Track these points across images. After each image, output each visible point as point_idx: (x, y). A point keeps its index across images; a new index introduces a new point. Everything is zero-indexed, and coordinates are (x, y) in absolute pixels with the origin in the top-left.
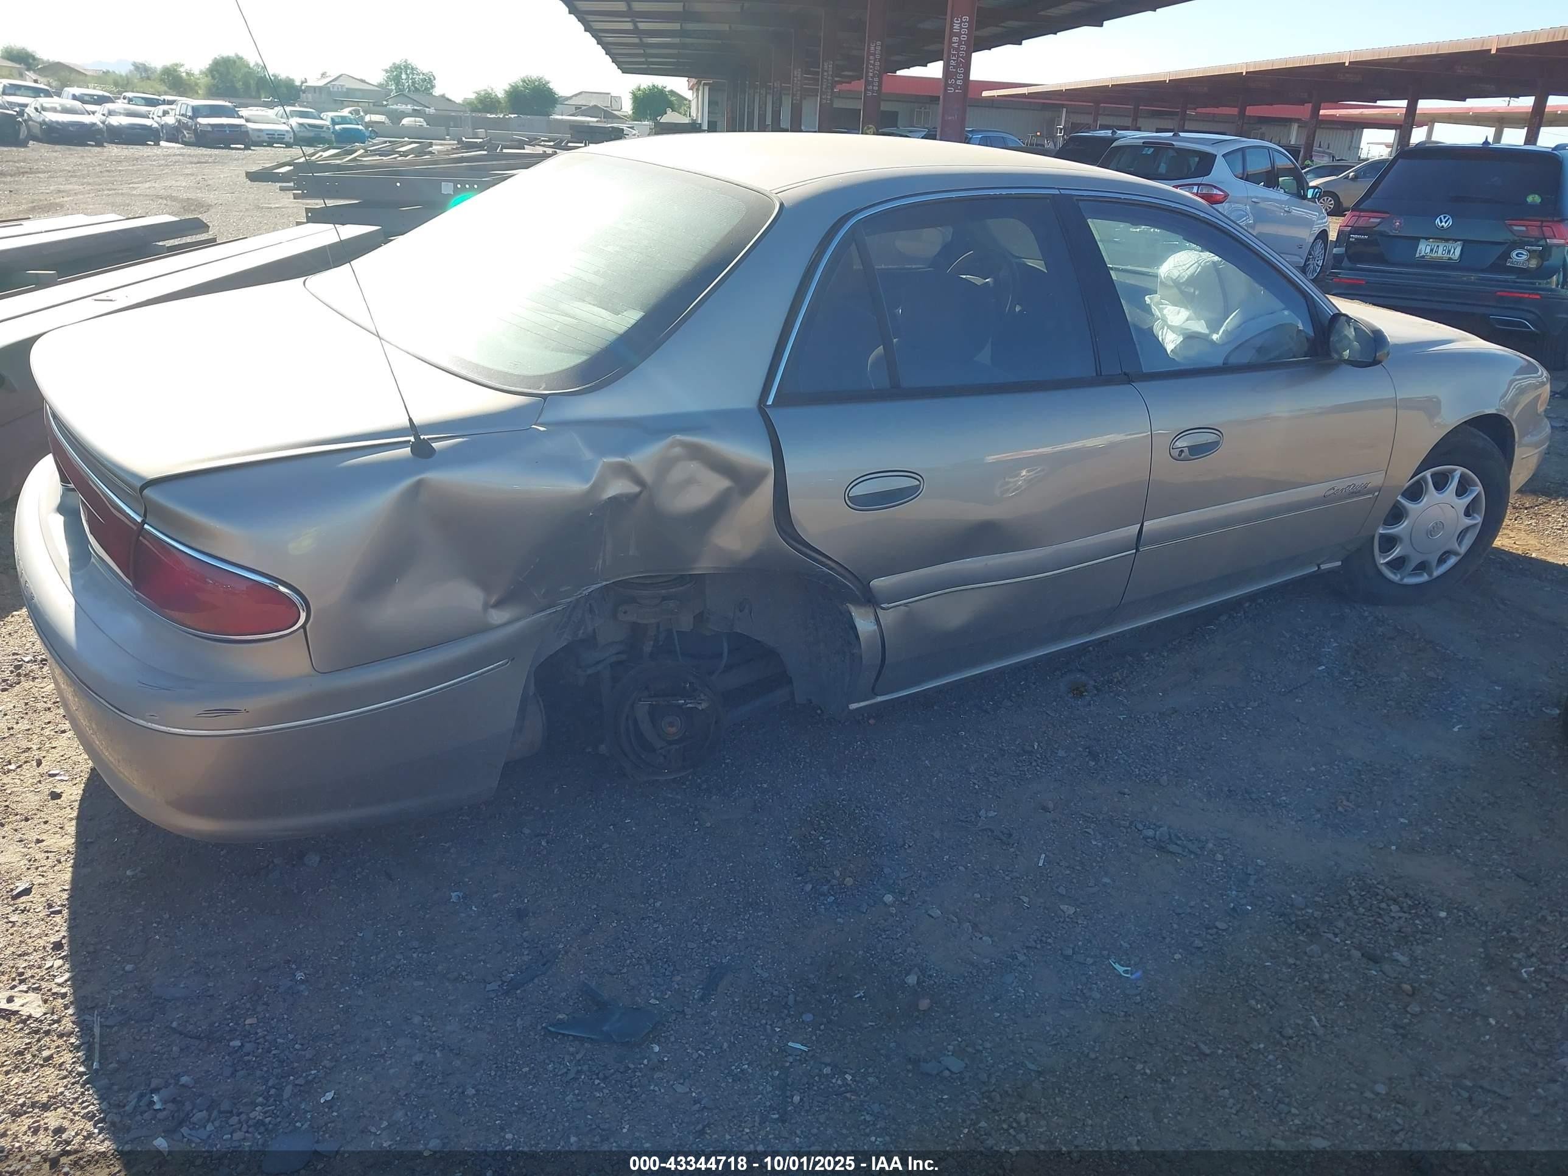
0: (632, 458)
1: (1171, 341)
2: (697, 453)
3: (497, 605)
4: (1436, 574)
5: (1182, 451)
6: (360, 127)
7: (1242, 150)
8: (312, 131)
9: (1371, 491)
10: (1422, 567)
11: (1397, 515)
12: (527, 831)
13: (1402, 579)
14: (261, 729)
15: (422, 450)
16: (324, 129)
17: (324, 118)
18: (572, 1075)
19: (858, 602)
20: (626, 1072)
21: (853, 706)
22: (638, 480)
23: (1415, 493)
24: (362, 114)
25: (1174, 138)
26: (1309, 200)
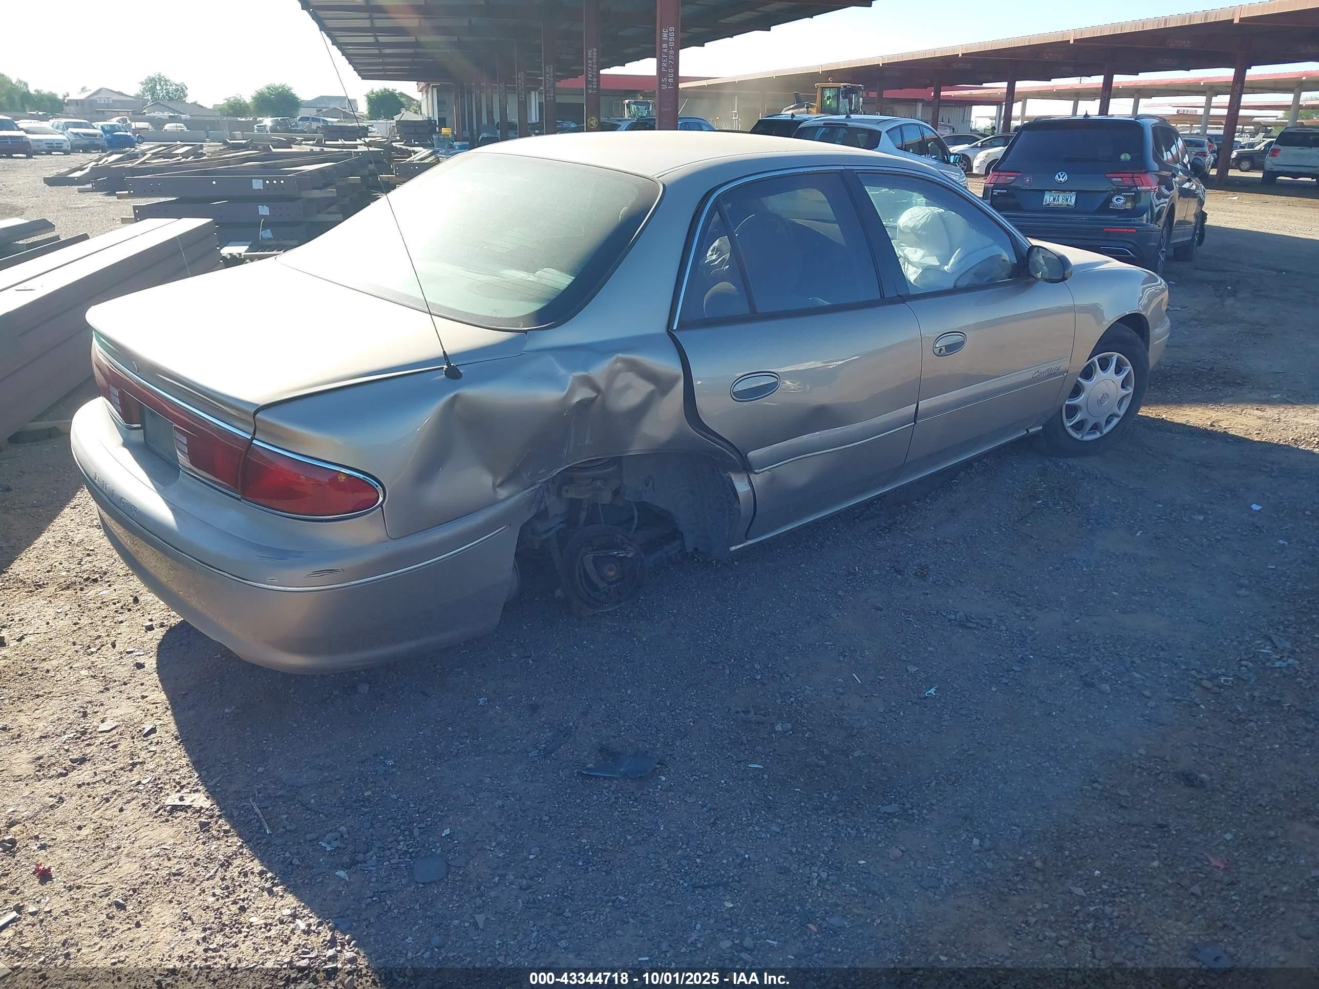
0: (591, 372)
1: (912, 274)
2: (633, 366)
3: (501, 485)
4: (1105, 432)
5: (941, 349)
6: (129, 134)
7: (900, 127)
8: (88, 139)
9: (1062, 373)
10: (1096, 427)
11: (1077, 390)
12: (515, 655)
13: (1082, 437)
14: (352, 583)
15: (453, 374)
16: (98, 137)
17: (95, 126)
18: (612, 800)
19: (737, 471)
20: (649, 794)
21: (733, 548)
22: (597, 389)
23: (1088, 373)
24: (129, 122)
25: (848, 119)
26: (953, 164)
